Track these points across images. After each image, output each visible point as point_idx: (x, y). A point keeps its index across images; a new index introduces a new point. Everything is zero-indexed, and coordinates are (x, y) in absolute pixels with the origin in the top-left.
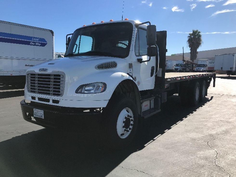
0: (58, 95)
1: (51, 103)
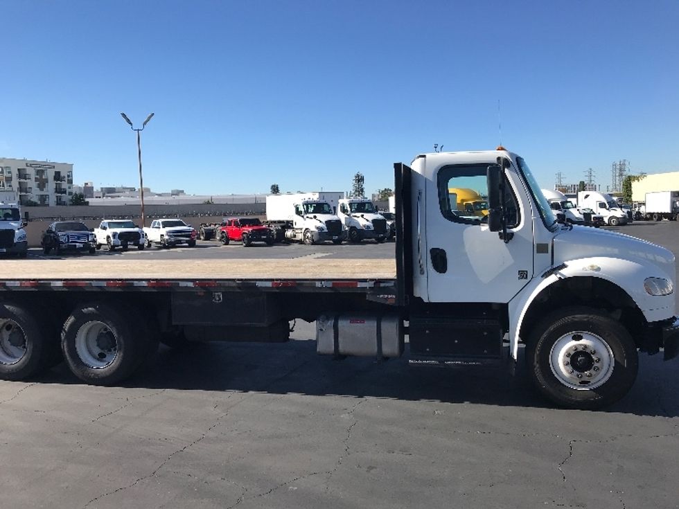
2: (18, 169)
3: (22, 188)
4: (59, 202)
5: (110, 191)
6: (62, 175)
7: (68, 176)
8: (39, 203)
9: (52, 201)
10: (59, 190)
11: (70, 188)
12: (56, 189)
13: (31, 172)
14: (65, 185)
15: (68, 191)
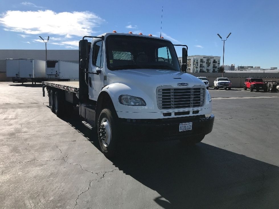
0: (199, 106)
1: (191, 114)
2: (201, 59)
3: (201, 66)
4: (214, 71)
5: (242, 68)
6: (216, 61)
7: (219, 61)
8: (207, 71)
9: (211, 71)
10: (214, 67)
11: (218, 66)
12: (213, 66)
13: (205, 60)
14: (217, 65)
15: (218, 67)
